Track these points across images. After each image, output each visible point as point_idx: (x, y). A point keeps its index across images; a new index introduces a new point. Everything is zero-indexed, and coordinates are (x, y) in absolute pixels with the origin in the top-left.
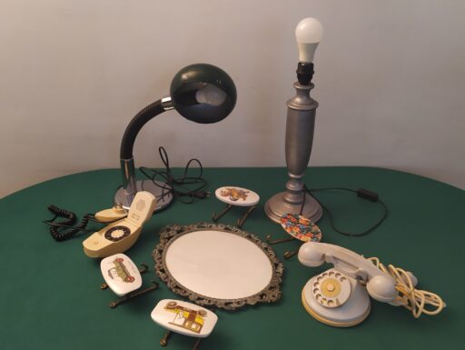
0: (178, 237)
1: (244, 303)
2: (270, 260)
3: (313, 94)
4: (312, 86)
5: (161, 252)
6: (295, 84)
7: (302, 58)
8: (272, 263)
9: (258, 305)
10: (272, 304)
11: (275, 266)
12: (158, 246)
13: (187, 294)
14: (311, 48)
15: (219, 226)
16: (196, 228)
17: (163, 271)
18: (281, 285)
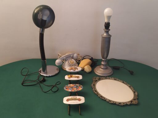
0: (99, 81)
1: (125, 104)
2: (132, 90)
3: (110, 33)
4: (110, 30)
5: (94, 85)
6: (104, 29)
7: (106, 21)
8: (133, 91)
9: (131, 105)
10: (135, 105)
11: (134, 92)
12: (93, 83)
13: (105, 99)
14: (109, 17)
15: (112, 78)
16: (104, 78)
17: (96, 91)
18: (138, 99)
